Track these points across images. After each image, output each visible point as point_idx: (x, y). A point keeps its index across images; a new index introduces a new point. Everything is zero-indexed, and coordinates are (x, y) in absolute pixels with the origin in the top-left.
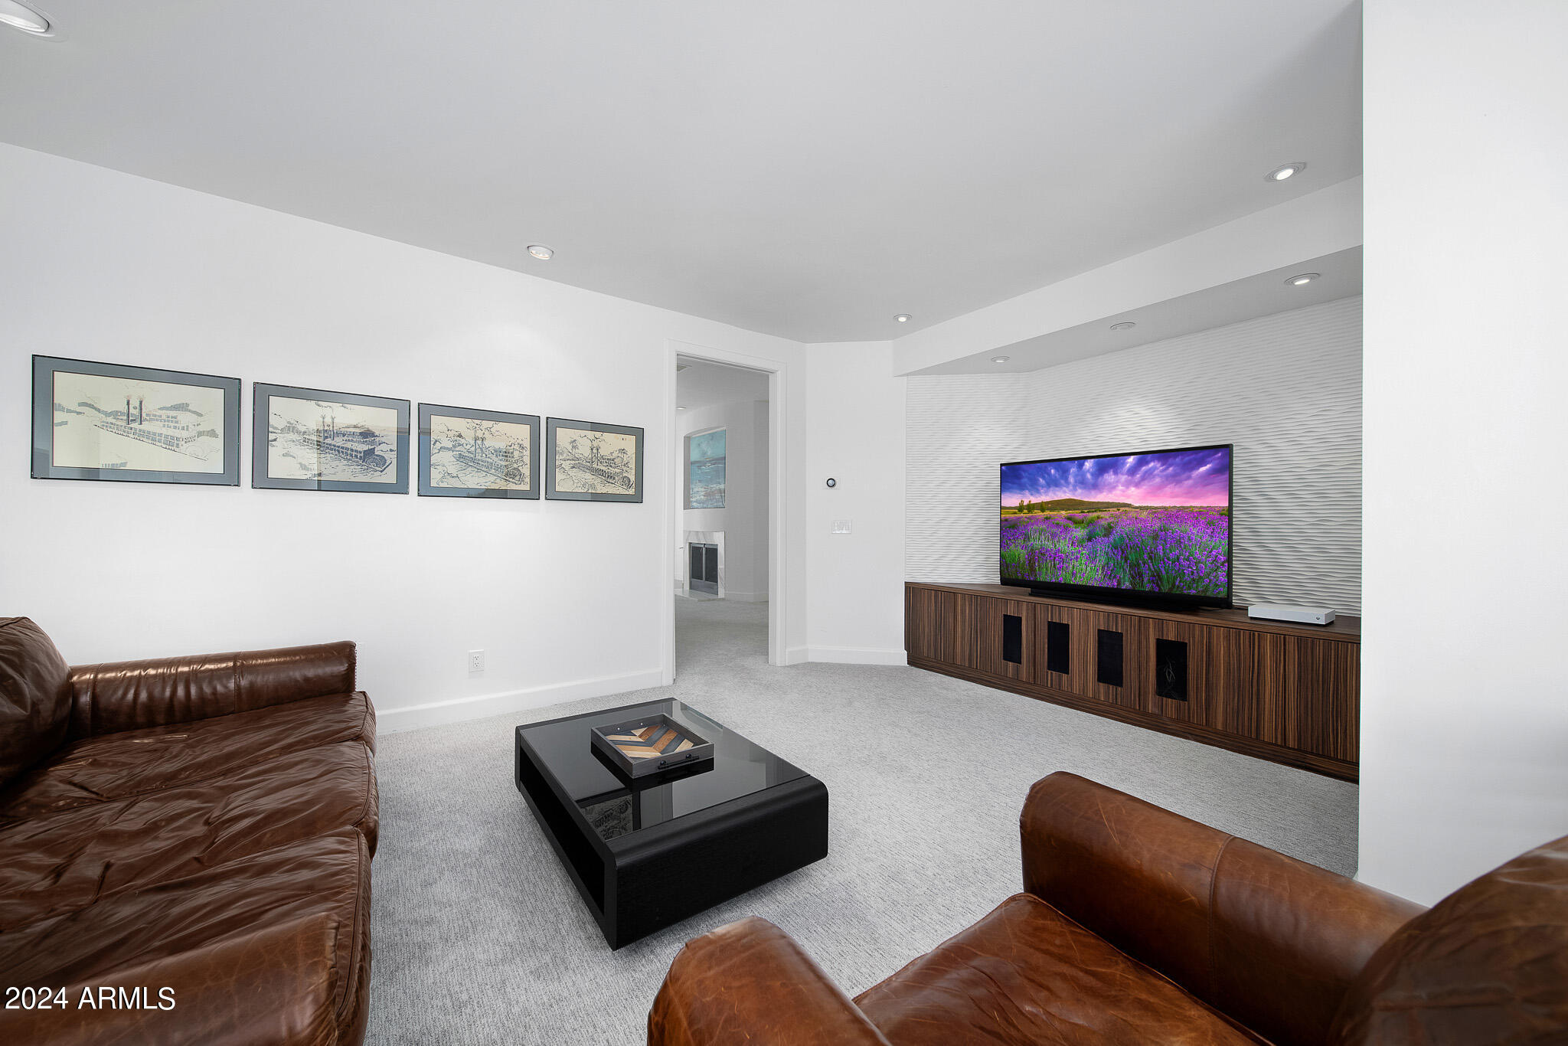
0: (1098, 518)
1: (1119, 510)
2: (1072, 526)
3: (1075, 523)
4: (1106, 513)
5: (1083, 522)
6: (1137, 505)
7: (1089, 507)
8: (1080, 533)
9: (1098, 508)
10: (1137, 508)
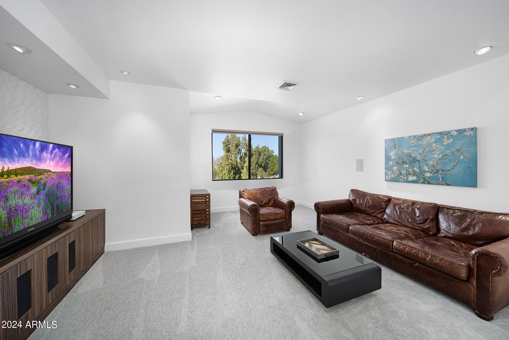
0: (41, 179)
1: (48, 174)
2: (31, 185)
3: (33, 183)
4: (43, 175)
5: (35, 182)
6: (53, 171)
7: (38, 172)
8: (34, 190)
9: (41, 173)
10: (52, 172)
